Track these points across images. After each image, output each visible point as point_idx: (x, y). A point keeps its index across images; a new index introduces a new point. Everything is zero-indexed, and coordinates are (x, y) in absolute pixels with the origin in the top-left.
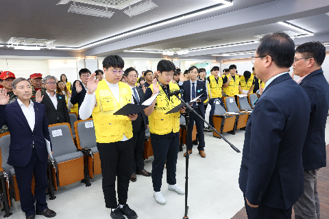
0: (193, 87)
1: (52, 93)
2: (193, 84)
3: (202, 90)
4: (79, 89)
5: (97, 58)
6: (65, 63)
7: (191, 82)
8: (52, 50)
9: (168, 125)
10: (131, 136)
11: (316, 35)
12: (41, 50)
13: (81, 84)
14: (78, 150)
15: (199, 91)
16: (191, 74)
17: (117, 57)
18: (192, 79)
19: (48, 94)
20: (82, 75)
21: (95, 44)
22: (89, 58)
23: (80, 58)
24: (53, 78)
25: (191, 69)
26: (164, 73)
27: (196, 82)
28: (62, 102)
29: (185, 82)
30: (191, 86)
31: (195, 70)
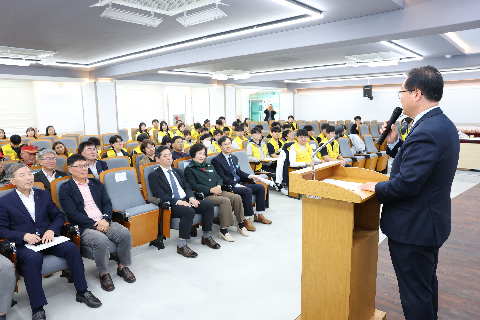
5: (115, 80)
11: (426, 59)
12: (31, 66)
21: (115, 61)
22: (102, 81)
23: (87, 81)
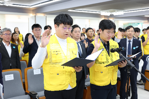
0: (129, 44)
1: (8, 43)
2: (130, 41)
3: (137, 47)
4: (31, 41)
5: (46, 15)
6: (19, 18)
7: (128, 40)
8: (9, 7)
9: (107, 77)
10: (75, 85)
13: (33, 37)
14: (26, 94)
15: (134, 48)
16: (128, 32)
17: (67, 16)
18: (129, 37)
19: (4, 44)
20: (35, 29)
22: (40, 15)
23: (31, 15)
24: (9, 30)
25: (128, 28)
26: (105, 31)
27: (132, 40)
28: (15, 51)
29: (122, 40)
30: (128, 43)
31: (132, 29)
